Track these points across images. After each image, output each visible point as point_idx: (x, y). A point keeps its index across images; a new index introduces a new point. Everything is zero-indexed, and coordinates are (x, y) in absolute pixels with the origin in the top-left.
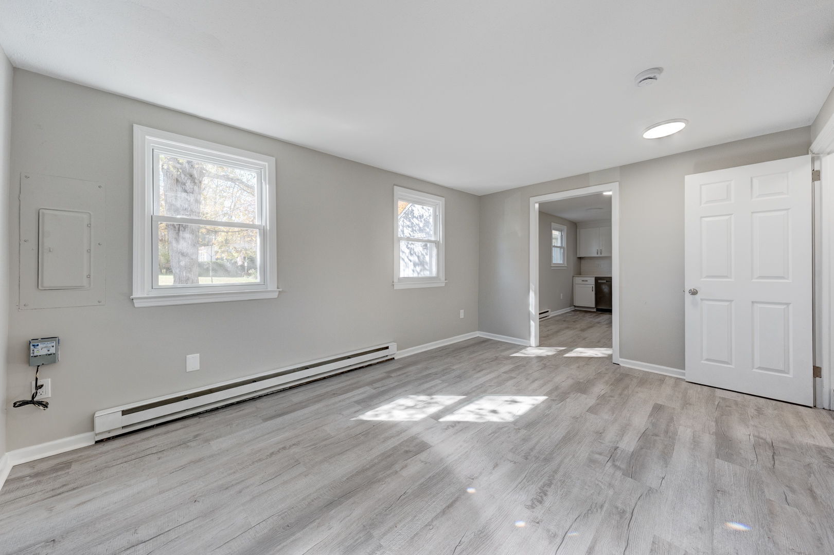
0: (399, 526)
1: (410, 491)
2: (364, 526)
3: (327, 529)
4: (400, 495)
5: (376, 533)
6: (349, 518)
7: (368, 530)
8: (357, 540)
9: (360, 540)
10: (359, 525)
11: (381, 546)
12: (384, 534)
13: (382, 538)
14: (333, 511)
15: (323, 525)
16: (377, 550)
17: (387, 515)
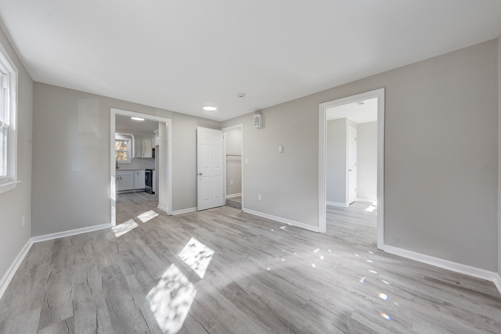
0: (297, 294)
1: (274, 291)
2: (303, 308)
3: (311, 327)
4: (278, 295)
5: (304, 303)
6: (300, 317)
7: (304, 306)
8: (311, 310)
9: (311, 309)
10: (303, 311)
11: (310, 300)
12: (304, 299)
13: (306, 300)
14: (298, 327)
15: (310, 331)
16: (312, 301)
17: (292, 299)
